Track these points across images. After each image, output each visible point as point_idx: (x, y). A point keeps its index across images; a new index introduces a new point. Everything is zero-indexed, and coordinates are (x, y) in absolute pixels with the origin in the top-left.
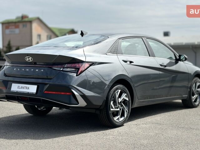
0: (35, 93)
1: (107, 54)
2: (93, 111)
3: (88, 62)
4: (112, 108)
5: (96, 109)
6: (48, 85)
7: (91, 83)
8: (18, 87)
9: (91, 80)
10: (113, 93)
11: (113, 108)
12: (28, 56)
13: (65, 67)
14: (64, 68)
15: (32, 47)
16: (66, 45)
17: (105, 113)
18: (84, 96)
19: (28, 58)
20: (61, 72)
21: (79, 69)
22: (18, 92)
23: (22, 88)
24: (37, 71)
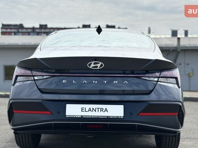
0: (122, 117)
13: (161, 76)
23: (91, 111)
24: (116, 82)
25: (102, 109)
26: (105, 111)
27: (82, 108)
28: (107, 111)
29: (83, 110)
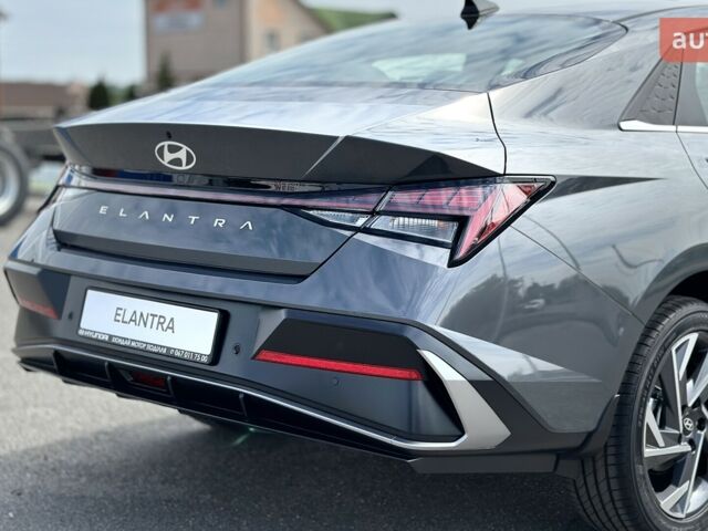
0: (204, 359)
1: (624, 125)
2: (544, 465)
3: (517, 180)
4: (653, 442)
5: (561, 454)
6: (282, 315)
7: (521, 292)
8: (118, 316)
9: (521, 280)
10: (659, 359)
11: (655, 444)
12: (169, 137)
13: (381, 207)
14: (373, 213)
15: (204, 86)
16: (382, 74)
17: (612, 472)
18: (493, 389)
19: (173, 149)
20: (360, 236)
21: (462, 222)
22: (114, 340)
23: (135, 321)
24: (220, 225)
25: (162, 320)
26: (168, 327)
27: (118, 309)
28: (172, 328)
29: (118, 318)
